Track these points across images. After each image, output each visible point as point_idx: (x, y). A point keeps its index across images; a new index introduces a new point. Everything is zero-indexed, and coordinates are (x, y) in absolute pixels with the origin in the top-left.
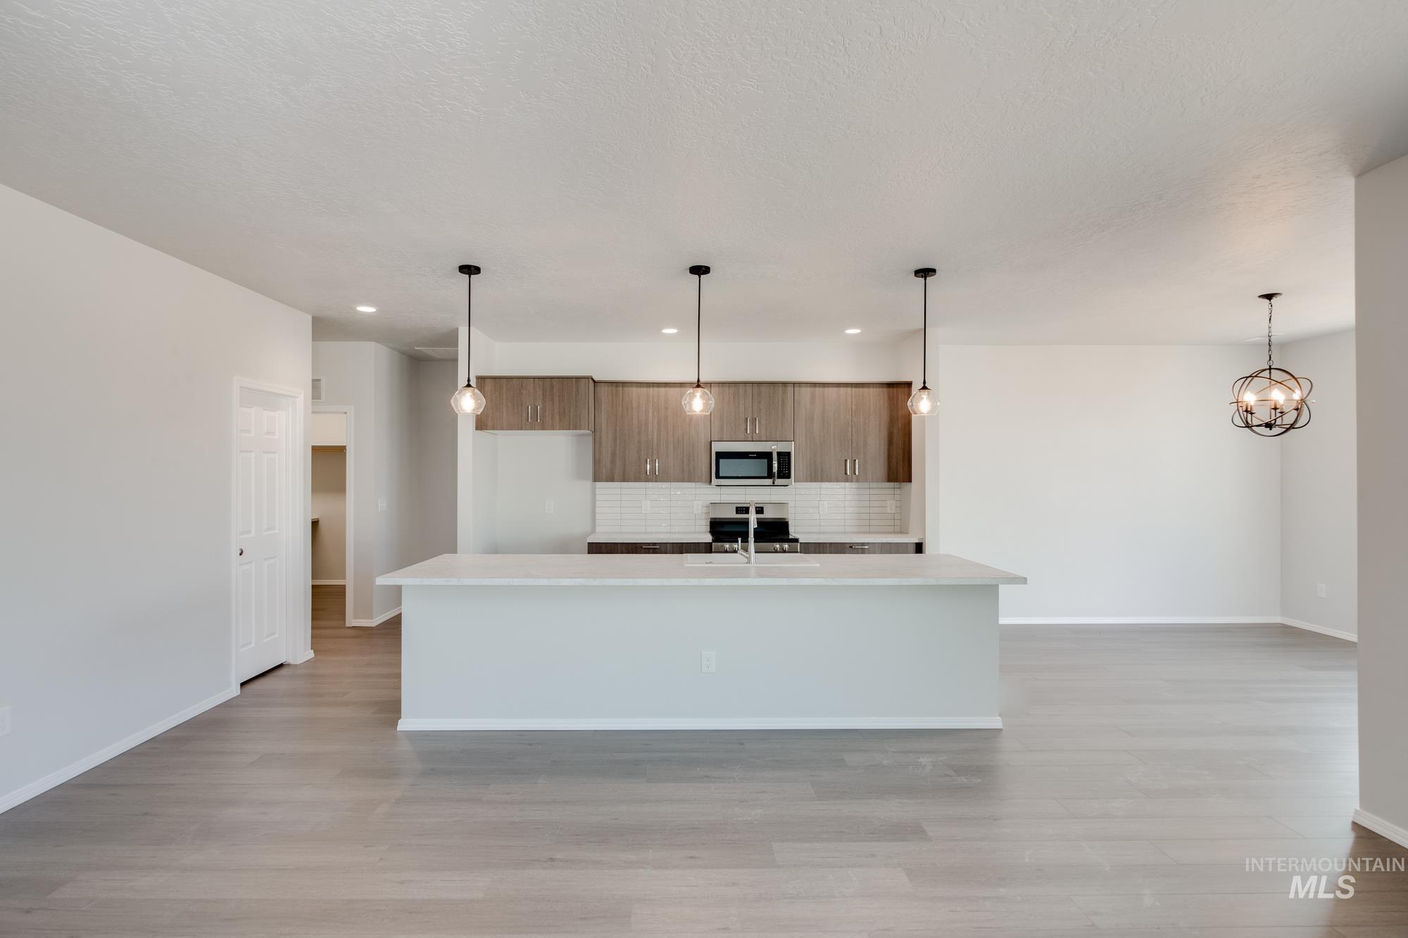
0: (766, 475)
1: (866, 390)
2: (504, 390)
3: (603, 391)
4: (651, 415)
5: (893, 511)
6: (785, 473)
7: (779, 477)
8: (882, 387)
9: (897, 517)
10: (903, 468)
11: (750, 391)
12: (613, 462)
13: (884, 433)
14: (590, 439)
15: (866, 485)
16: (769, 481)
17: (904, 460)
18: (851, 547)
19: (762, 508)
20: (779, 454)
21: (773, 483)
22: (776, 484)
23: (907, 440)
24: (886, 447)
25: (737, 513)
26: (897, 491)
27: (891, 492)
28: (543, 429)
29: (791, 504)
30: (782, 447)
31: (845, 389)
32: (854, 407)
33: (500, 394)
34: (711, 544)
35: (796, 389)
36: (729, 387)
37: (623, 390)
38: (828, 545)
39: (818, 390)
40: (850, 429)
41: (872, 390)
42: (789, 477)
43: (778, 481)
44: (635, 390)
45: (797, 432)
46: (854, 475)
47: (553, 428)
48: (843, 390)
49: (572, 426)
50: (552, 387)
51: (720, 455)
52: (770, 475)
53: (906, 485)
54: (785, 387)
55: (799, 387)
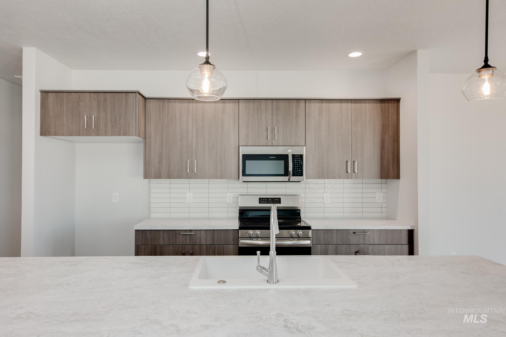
0: (283, 173)
1: (363, 105)
2: (65, 102)
3: (151, 105)
4: (190, 124)
5: (381, 201)
6: (298, 171)
7: (294, 175)
8: (376, 103)
9: (384, 205)
10: (393, 168)
11: (271, 106)
12: (160, 163)
13: (378, 140)
14: (142, 145)
15: (360, 181)
16: (286, 178)
17: (393, 161)
18: (355, 233)
19: (280, 199)
20: (293, 156)
21: (289, 180)
22: (291, 180)
23: (396, 145)
24: (379, 151)
25: (260, 203)
26: (384, 186)
27: (380, 186)
28: (98, 135)
29: (302, 195)
30: (297, 151)
31: (346, 104)
32: (353, 119)
33: (61, 105)
34: (238, 230)
35: (307, 104)
36: (254, 103)
37: (168, 105)
38: (335, 231)
39: (324, 105)
40: (350, 136)
41: (368, 105)
42: (302, 175)
43: (293, 178)
44: (178, 105)
45: (308, 139)
46: (353, 174)
47: (106, 134)
48: (344, 105)
49: (122, 132)
50: (105, 100)
51: (246, 157)
52: (286, 173)
53: (396, 181)
54: (298, 102)
55: (310, 102)
